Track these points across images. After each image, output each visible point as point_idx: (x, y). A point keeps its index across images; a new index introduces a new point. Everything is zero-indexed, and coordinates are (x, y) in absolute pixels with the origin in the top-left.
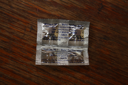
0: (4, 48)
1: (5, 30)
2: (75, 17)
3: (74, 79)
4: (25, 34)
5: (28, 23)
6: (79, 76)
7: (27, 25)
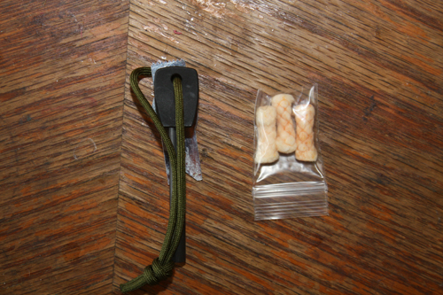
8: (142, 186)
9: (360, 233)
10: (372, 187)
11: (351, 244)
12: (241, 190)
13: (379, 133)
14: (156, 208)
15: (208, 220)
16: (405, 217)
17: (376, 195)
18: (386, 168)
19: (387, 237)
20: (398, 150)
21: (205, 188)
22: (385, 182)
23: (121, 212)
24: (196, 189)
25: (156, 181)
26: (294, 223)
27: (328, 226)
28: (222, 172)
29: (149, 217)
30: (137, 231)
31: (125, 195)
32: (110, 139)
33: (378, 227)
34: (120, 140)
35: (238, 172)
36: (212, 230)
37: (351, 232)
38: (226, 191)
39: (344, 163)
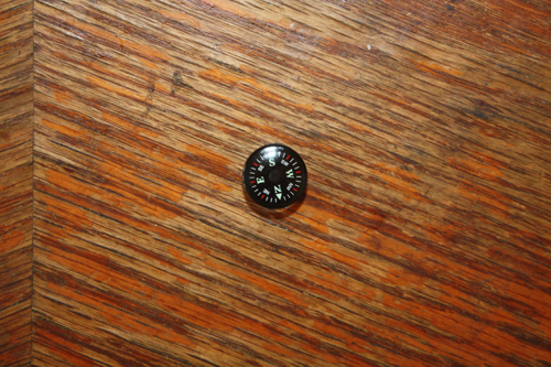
0: (69, 165)
1: (71, 91)
2: (354, 29)
3: (356, 286)
4: (150, 106)
5: (165, 62)
6: (380, 273)
7: (160, 66)
8: (74, 142)
9: (449, 203)
10: (467, 124)
11: (434, 223)
12: (243, 139)
13: (475, 31)
14: (99, 177)
15: (190, 192)
16: (523, 172)
17: (474, 137)
18: (488, 90)
19: (495, 208)
20: (508, 59)
21: (182, 139)
22: (488, 114)
23: (40, 186)
24: (166, 142)
25: (96, 130)
26: (335, 192)
27: (394, 194)
28: (209, 110)
29: (87, 193)
30: (69, 217)
31: (44, 157)
32: (14, 61)
33: (478, 191)
34: (30, 62)
35: (236, 108)
36: (195, 209)
37: (433, 203)
38: (217, 142)
39: (417, 85)
